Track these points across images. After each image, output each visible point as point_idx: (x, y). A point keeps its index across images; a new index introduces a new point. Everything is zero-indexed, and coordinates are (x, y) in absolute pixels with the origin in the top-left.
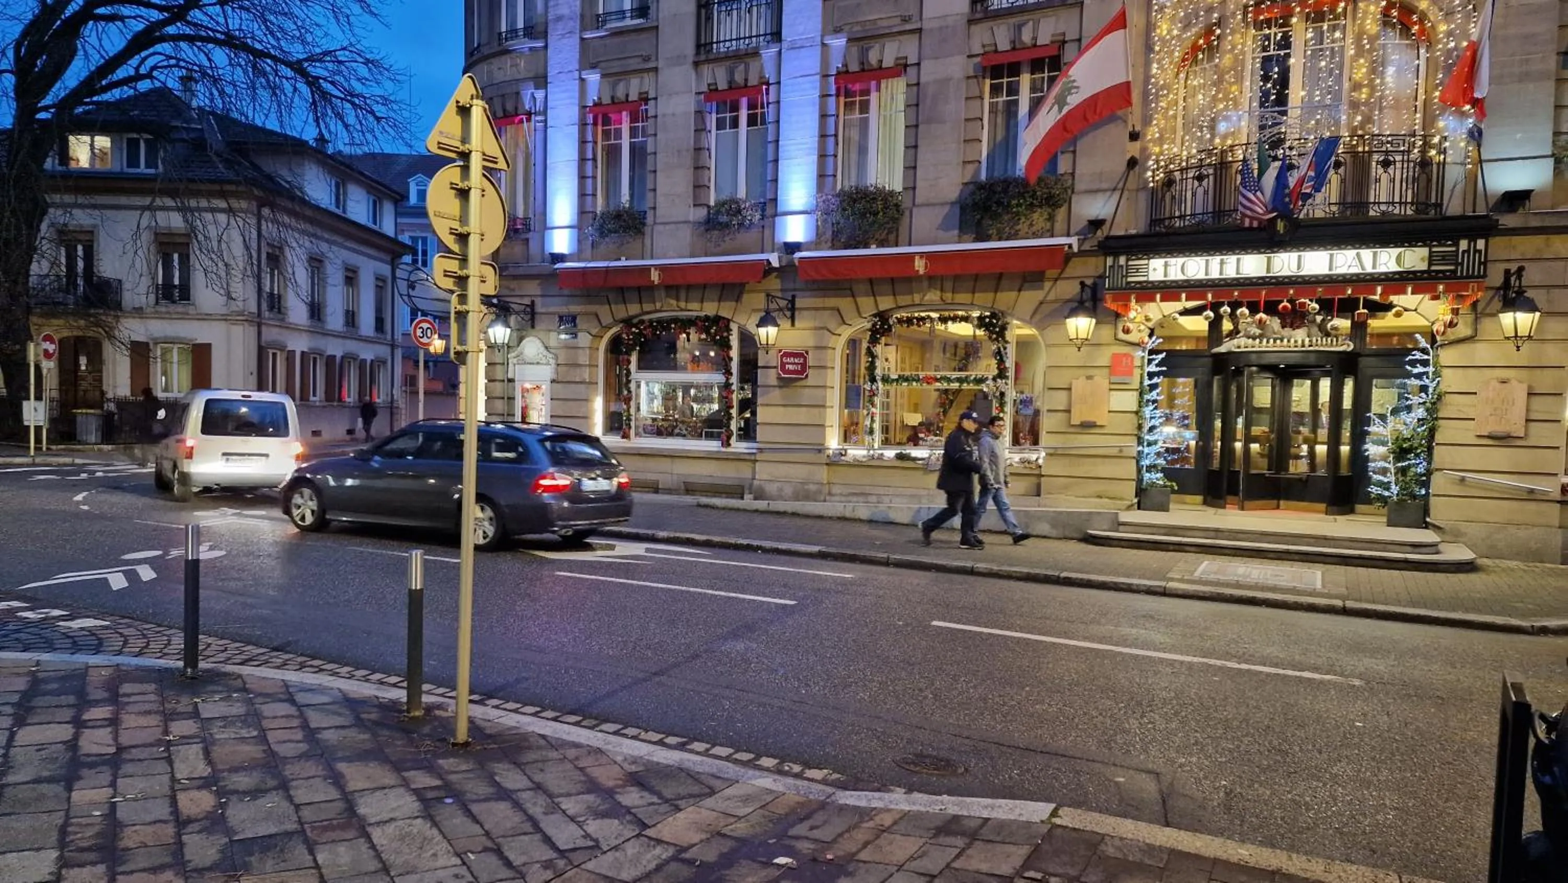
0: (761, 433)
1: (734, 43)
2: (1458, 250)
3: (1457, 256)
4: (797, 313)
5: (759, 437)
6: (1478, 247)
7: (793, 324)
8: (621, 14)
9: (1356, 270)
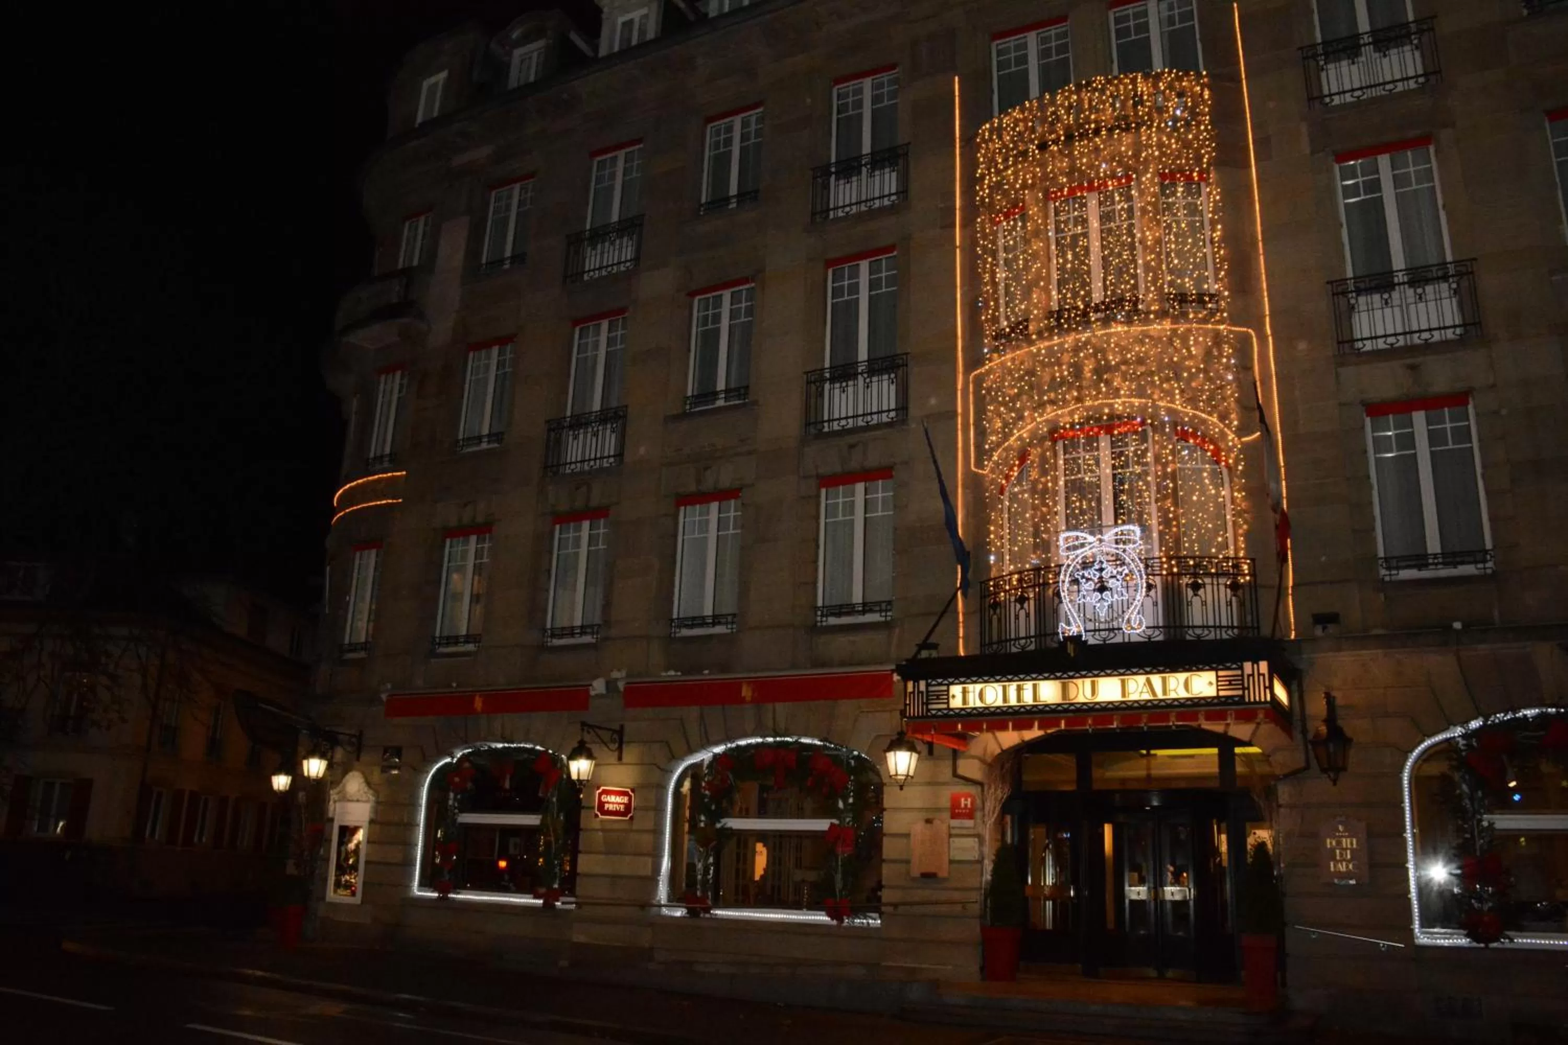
0: (582, 887)
1: (579, 465)
2: (1242, 675)
3: (1243, 680)
4: (624, 746)
5: (579, 890)
6: (1261, 672)
7: (620, 758)
8: (479, 439)
9: (1147, 696)
